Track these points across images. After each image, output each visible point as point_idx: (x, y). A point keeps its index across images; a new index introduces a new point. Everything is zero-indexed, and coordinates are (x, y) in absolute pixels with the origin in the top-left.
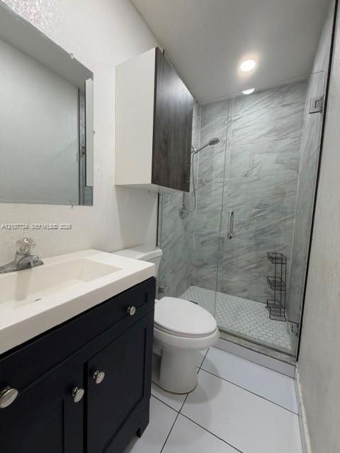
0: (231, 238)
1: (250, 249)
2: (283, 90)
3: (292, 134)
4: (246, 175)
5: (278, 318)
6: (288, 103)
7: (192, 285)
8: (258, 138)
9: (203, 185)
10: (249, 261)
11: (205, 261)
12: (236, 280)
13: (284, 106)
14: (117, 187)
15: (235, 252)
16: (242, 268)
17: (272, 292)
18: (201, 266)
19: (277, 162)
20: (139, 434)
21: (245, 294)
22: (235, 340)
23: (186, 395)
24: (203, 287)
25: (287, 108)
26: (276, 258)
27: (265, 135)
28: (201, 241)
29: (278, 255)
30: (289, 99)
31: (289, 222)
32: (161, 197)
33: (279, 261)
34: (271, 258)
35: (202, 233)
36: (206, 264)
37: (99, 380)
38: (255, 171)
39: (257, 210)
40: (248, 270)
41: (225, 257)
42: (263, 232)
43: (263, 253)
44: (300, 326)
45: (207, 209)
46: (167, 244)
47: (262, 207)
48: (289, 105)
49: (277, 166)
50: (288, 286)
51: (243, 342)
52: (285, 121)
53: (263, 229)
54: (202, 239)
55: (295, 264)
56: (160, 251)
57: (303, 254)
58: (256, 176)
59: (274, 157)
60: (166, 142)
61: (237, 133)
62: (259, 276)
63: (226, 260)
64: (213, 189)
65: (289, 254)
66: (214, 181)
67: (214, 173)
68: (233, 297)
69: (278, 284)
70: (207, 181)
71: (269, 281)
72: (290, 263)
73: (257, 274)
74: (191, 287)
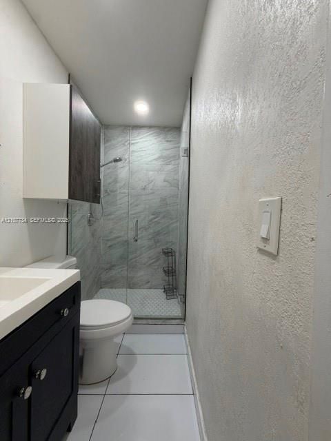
0: (136, 241)
1: (150, 248)
2: (166, 130)
3: (173, 162)
4: (144, 189)
5: (172, 297)
6: (169, 140)
7: (101, 288)
8: (151, 161)
9: (109, 194)
10: (149, 258)
11: (113, 263)
12: (142, 274)
13: (167, 141)
14: (25, 200)
15: (138, 252)
16: (145, 264)
17: (167, 278)
18: (110, 269)
19: (165, 181)
20: (69, 430)
21: (149, 285)
22: (144, 322)
23: (109, 379)
24: (112, 288)
25: (169, 143)
26: (168, 253)
27: (156, 160)
28: (108, 245)
29: (170, 250)
30: (169, 137)
31: (175, 225)
32: (70, 208)
33: (170, 254)
34: (164, 253)
35: (109, 238)
36: (114, 266)
37: (42, 377)
38: (151, 186)
39: (153, 216)
40: (150, 264)
41: (130, 257)
42: (158, 233)
43: (159, 250)
44: (185, 296)
45: (113, 216)
46: (77, 252)
47: (156, 214)
48: (170, 141)
49: (165, 183)
50: (177, 272)
51: (150, 321)
52: (168, 152)
53: (159, 231)
54: (109, 244)
55: (180, 255)
56: (75, 259)
57: (184, 247)
58: (151, 189)
59: (162, 177)
60: (80, 162)
61: (136, 154)
62: (158, 268)
63: (131, 259)
64: (118, 198)
65: (176, 248)
66: (118, 192)
67: (118, 185)
68: (140, 290)
69: (170, 272)
70: (112, 191)
71: (164, 271)
72: (177, 254)
73: (156, 267)
74: (101, 290)
